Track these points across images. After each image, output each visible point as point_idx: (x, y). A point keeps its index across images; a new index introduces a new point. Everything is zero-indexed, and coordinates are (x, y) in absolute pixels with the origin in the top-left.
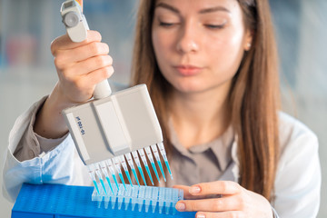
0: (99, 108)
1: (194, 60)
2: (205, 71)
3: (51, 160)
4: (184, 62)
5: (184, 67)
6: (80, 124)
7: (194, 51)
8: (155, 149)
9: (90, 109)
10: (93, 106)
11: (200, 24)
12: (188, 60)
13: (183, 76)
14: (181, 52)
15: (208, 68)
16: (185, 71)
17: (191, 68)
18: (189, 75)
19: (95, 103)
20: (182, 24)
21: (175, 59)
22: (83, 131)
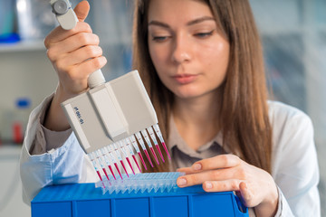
0: (95, 96)
1: (189, 69)
2: (200, 77)
3: (60, 157)
4: (180, 72)
5: (180, 77)
6: (78, 114)
7: (187, 60)
8: (151, 131)
9: (87, 98)
10: (89, 95)
11: (190, 36)
12: (183, 69)
13: (182, 84)
14: (176, 63)
15: (202, 74)
16: (182, 80)
17: (187, 76)
18: (187, 83)
19: (91, 91)
20: (173, 37)
21: (172, 71)
22: (81, 121)
